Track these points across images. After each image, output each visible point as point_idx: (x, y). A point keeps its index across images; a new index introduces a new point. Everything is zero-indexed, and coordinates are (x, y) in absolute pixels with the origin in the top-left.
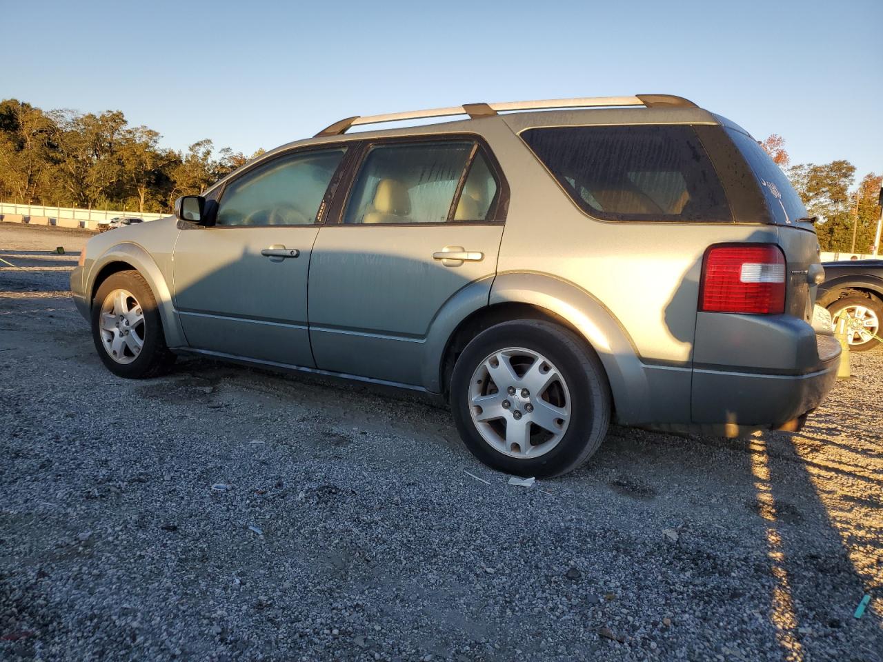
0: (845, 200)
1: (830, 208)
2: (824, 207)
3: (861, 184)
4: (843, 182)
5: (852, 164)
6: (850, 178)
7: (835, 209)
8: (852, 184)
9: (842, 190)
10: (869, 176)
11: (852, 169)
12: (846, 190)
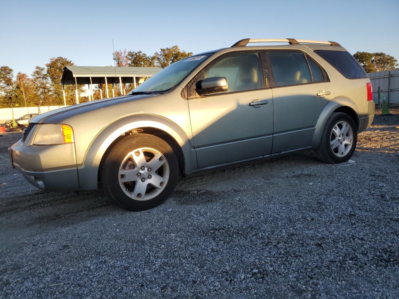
0: (12, 84)
1: (6, 88)
2: (3, 88)
3: (17, 77)
4: (8, 76)
5: (10, 67)
6: (11, 74)
7: (8, 88)
8: (13, 77)
9: (10, 80)
10: (19, 73)
11: (11, 70)
12: (12, 79)
